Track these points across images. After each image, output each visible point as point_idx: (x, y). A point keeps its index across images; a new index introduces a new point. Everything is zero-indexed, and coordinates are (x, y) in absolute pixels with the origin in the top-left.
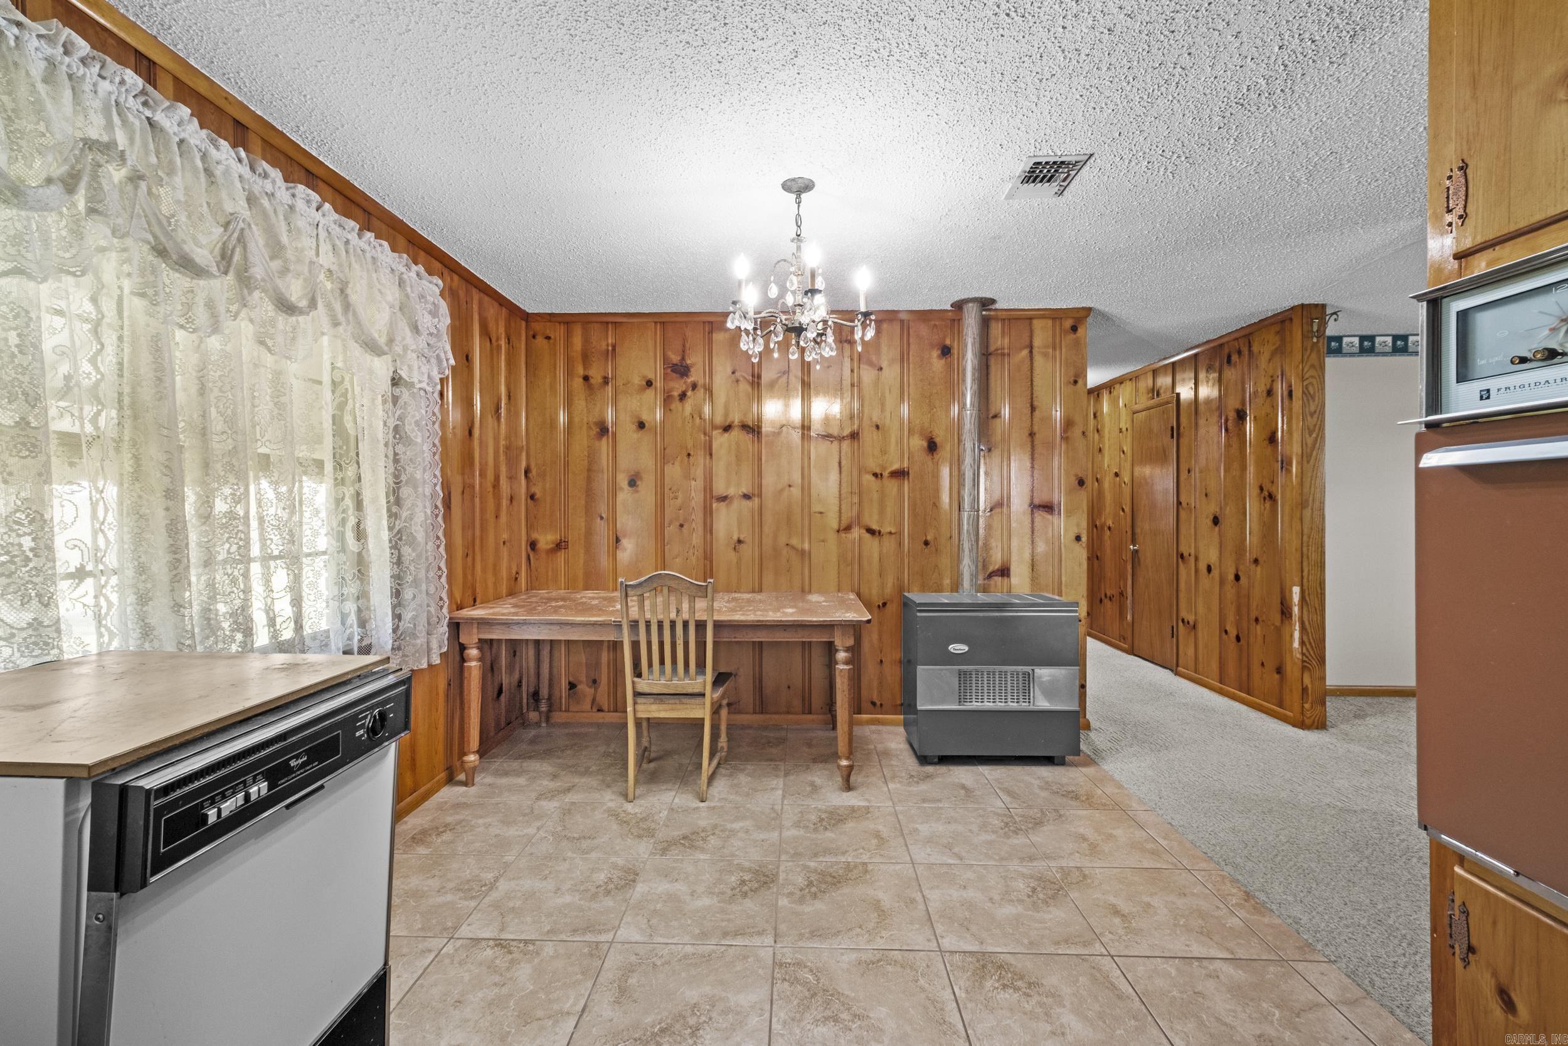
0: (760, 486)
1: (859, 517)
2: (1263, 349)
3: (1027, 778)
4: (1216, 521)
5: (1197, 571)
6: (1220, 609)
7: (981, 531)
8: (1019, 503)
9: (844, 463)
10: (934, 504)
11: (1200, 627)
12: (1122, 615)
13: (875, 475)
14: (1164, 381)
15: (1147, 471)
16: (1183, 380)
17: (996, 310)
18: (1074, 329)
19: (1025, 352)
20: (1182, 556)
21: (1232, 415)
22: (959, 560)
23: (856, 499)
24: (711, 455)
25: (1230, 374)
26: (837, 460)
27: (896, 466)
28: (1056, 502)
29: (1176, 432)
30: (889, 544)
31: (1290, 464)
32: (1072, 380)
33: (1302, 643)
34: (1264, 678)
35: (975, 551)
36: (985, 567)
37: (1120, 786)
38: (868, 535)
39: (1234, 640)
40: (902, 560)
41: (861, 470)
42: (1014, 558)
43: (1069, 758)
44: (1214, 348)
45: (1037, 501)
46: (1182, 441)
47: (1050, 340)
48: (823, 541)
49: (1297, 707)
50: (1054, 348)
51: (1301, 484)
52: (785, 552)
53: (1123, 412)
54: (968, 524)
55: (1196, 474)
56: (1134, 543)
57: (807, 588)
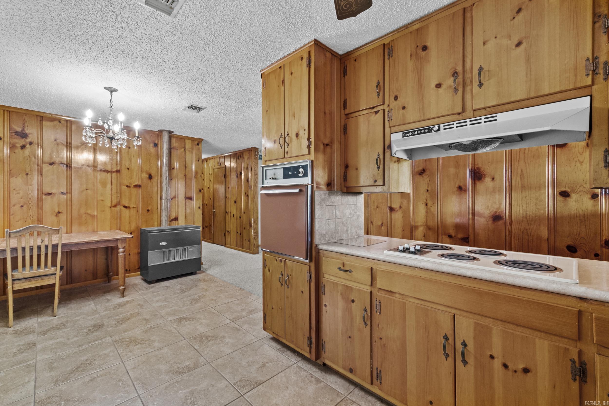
0: (71, 189)
1: (120, 202)
2: (246, 156)
3: (186, 280)
4: (235, 202)
5: (231, 216)
6: (236, 226)
7: (169, 206)
8: (181, 196)
9: (113, 181)
10: (151, 197)
11: (231, 232)
12: (210, 232)
13: (127, 186)
14: (222, 160)
15: (217, 186)
16: (227, 161)
17: (173, 134)
18: (198, 144)
19: (183, 149)
20: (227, 212)
21: (239, 173)
22: (161, 216)
23: (119, 195)
24: (41, 175)
25: (238, 161)
26: (110, 180)
27: (136, 183)
28: (193, 196)
29: (225, 176)
30: (133, 212)
31: (251, 187)
32: (197, 159)
33: (254, 233)
34: (246, 243)
35: (167, 213)
36: (170, 218)
37: (212, 275)
38: (124, 208)
39: (239, 234)
40: (139, 218)
41: (121, 184)
42: (180, 214)
43: (197, 272)
44: (234, 154)
45: (187, 197)
46: (227, 179)
47: (191, 146)
48: (104, 211)
49: (253, 249)
50: (192, 149)
51: (254, 193)
52: (84, 216)
53: (211, 168)
54: (164, 203)
55: (230, 189)
56: (214, 209)
57: (95, 230)
